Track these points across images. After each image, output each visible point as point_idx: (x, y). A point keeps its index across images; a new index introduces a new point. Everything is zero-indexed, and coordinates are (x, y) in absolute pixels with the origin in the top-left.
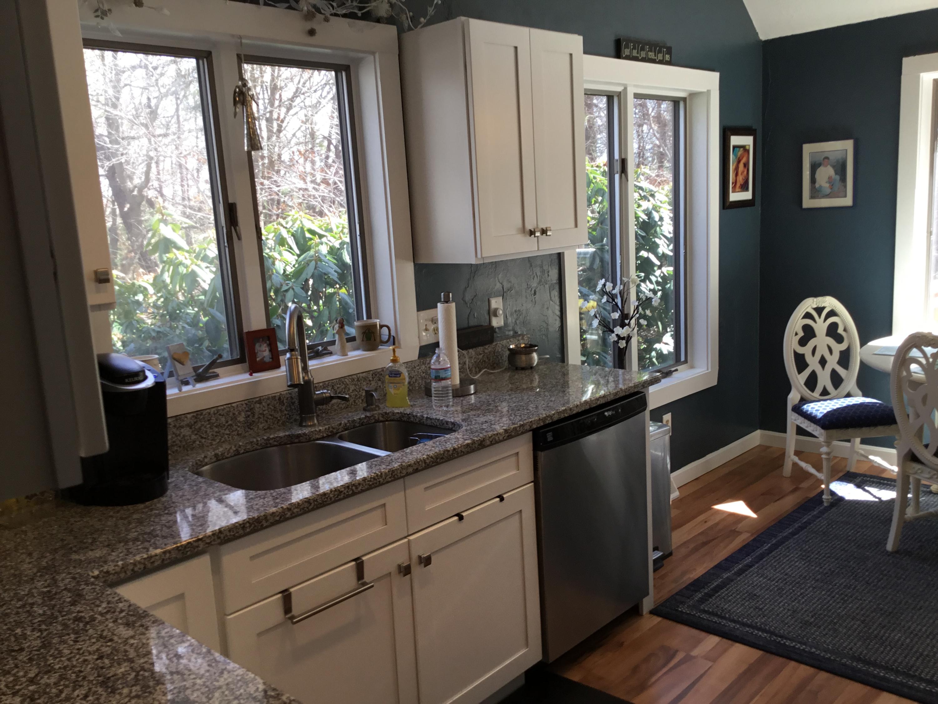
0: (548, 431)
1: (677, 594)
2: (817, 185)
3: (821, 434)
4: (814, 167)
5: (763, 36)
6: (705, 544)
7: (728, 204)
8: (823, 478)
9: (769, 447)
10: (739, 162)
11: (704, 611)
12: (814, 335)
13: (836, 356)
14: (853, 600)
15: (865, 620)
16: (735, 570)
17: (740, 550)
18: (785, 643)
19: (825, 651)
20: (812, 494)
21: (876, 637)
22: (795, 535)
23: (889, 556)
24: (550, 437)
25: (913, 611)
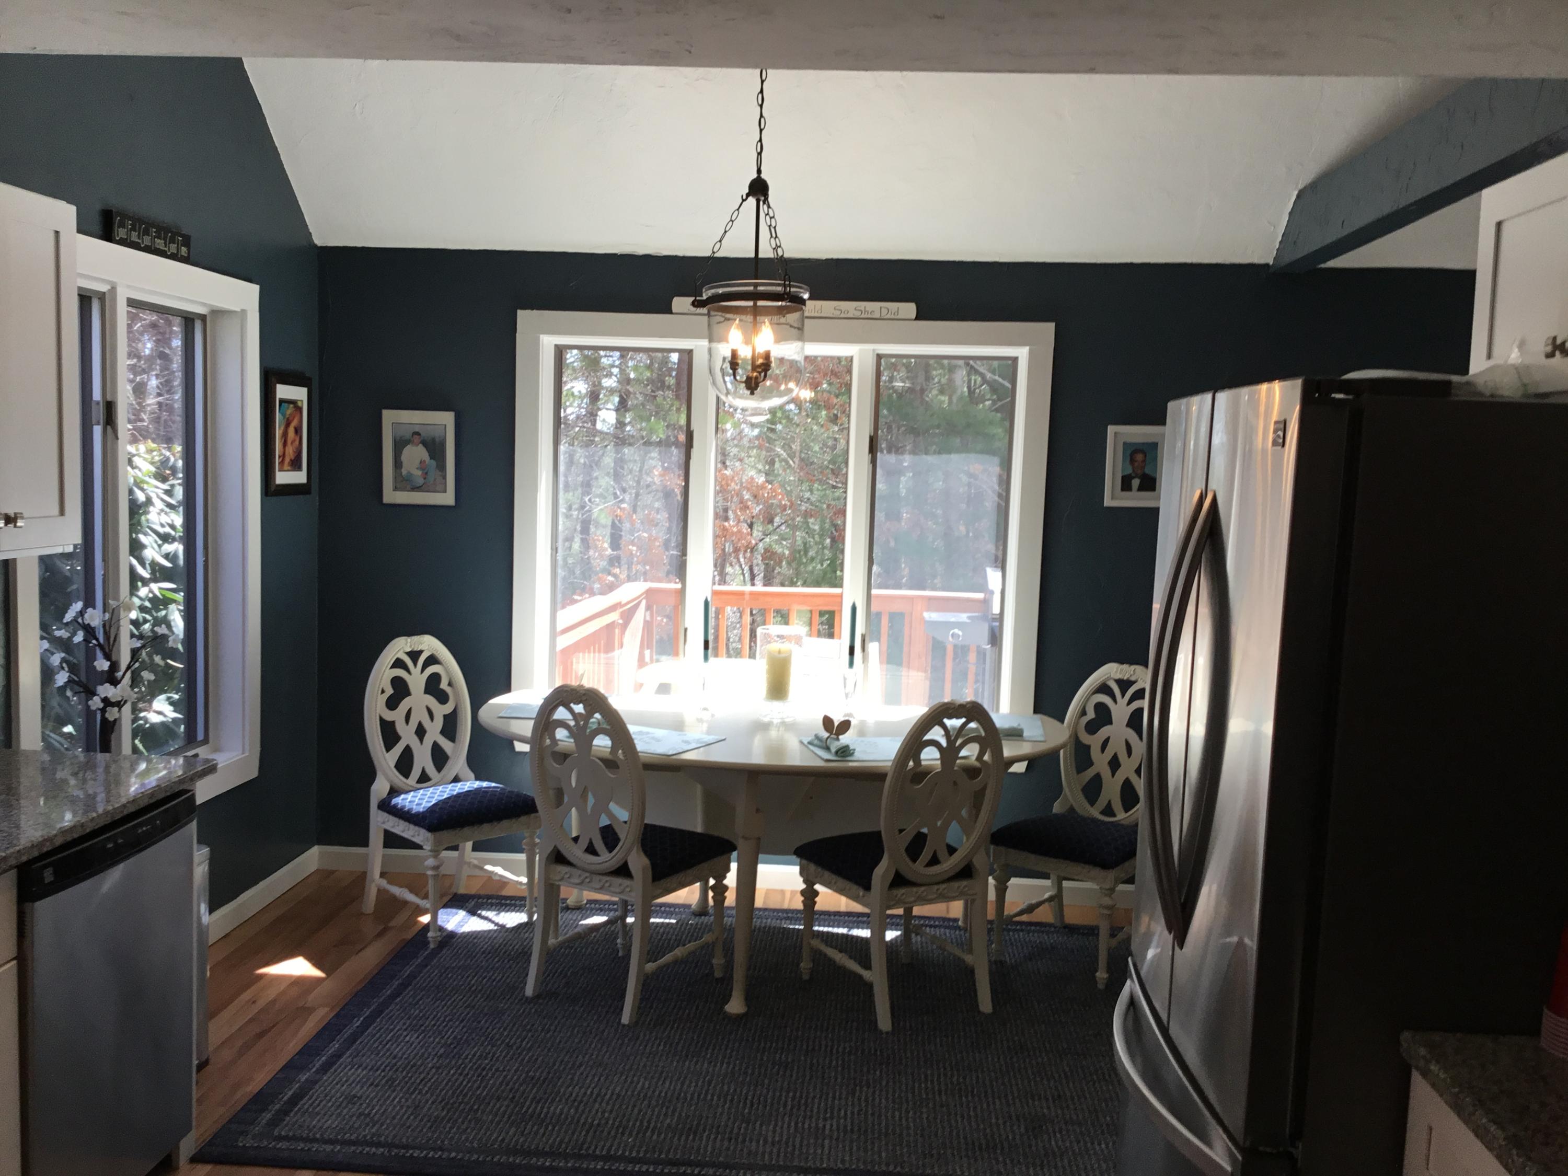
0: (45, 867)
1: (230, 1121)
2: (404, 472)
3: (428, 840)
4: (399, 445)
5: (318, 241)
6: (260, 1035)
7: (273, 488)
8: (428, 906)
9: (333, 872)
10: (288, 425)
11: (280, 1138)
12: (407, 693)
13: (439, 722)
14: (493, 1075)
15: (514, 1097)
16: (317, 1066)
17: (319, 1035)
18: (412, 1154)
19: (469, 1153)
20: (410, 935)
21: (532, 1116)
22: (398, 996)
23: (529, 1003)
24: (48, 875)
25: (572, 1071)
